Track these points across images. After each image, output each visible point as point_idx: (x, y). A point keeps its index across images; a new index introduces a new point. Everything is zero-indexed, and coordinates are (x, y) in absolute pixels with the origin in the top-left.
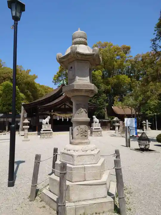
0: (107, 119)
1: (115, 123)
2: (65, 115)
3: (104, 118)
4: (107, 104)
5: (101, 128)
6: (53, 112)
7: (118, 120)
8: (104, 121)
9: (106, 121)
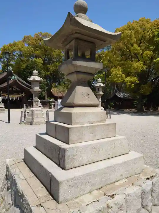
0: (47, 99)
1: (52, 103)
2: (12, 96)
3: (44, 99)
4: (47, 88)
5: (42, 106)
6: (2, 93)
7: (54, 101)
8: (44, 101)
9: (46, 102)
